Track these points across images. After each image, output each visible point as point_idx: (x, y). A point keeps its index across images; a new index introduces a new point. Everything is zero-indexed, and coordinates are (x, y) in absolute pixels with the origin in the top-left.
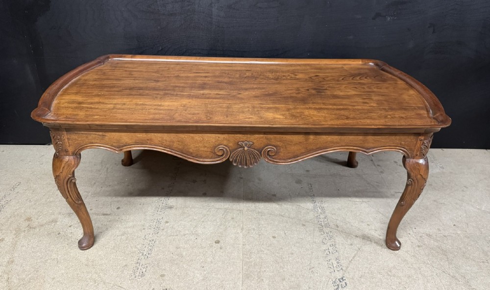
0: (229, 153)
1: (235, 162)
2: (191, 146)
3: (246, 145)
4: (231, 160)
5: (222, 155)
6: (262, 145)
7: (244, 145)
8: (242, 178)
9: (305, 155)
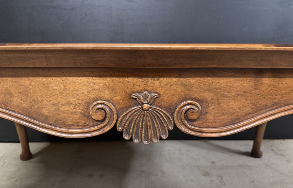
0: (115, 116)
1: (128, 133)
2: (45, 102)
3: (146, 98)
4: (119, 129)
5: (103, 121)
6: (176, 99)
7: (142, 99)
8: (143, 171)
9: (253, 117)
